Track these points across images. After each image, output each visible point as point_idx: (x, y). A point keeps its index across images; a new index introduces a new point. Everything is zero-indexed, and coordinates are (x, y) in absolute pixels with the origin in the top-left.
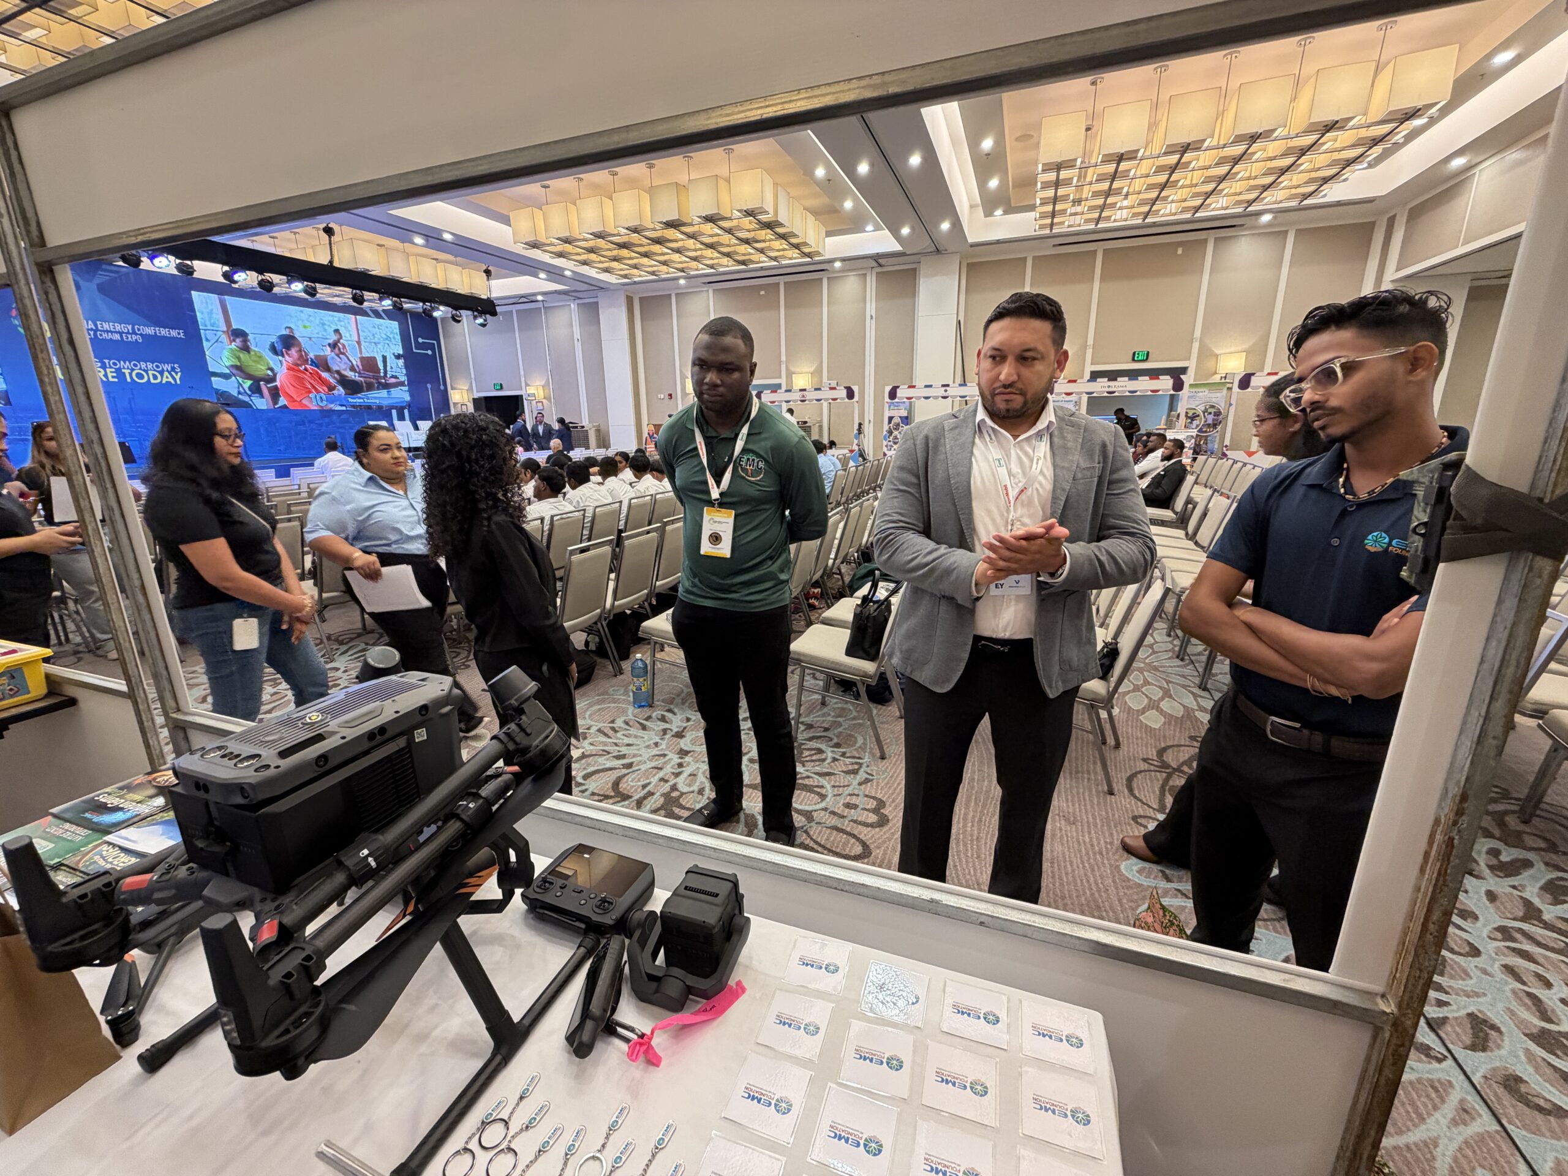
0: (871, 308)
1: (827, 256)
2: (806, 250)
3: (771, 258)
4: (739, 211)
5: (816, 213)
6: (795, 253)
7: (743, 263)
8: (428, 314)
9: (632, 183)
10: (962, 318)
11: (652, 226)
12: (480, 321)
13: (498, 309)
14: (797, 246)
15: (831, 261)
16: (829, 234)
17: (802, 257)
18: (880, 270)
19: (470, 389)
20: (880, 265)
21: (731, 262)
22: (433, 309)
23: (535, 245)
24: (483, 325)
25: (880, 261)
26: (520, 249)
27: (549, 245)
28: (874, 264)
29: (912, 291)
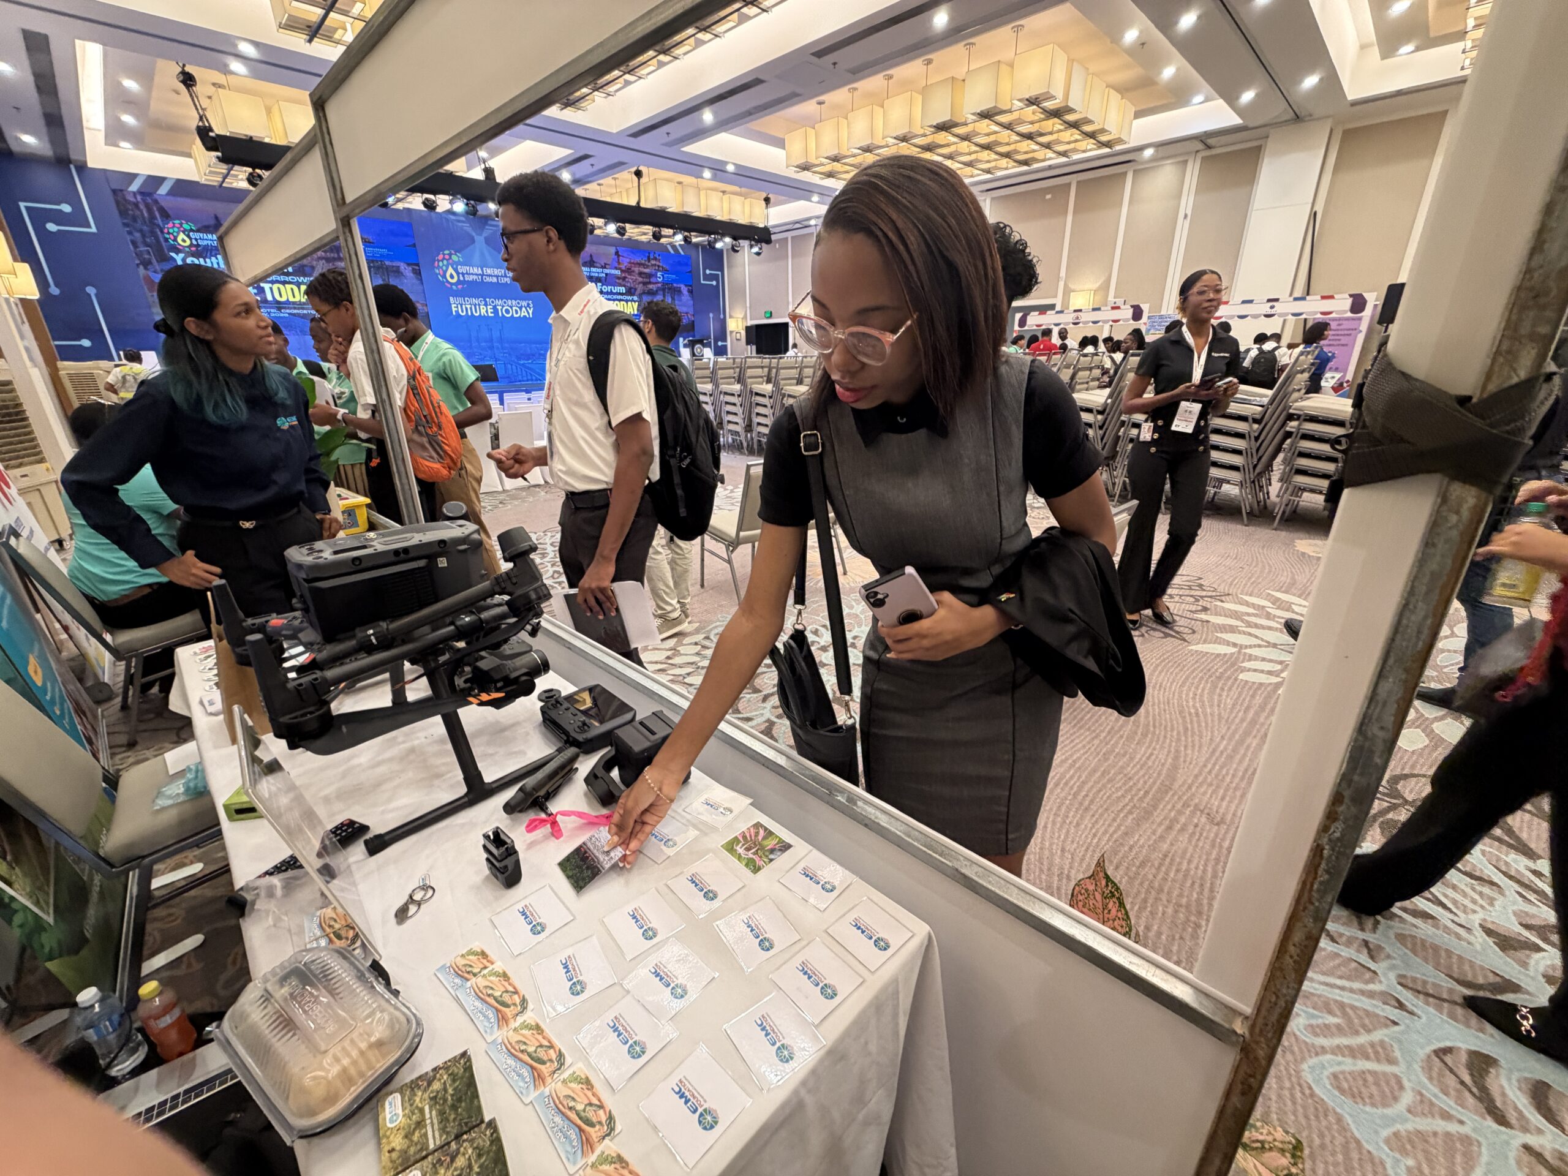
0: (1187, 203)
1: (1133, 143)
2: (1104, 138)
3: (1060, 154)
4: (1020, 100)
5: (1123, 90)
6: (1090, 144)
7: (1026, 163)
8: (711, 245)
9: (907, 85)
10: (1319, 208)
11: (921, 132)
12: (756, 249)
13: (773, 237)
14: (1092, 135)
15: (1141, 149)
16: (1138, 115)
17: (1099, 148)
18: (1208, 153)
19: (745, 318)
20: (1209, 147)
21: (1012, 164)
22: (716, 241)
23: (805, 168)
24: (758, 254)
25: (1211, 141)
26: (792, 173)
27: (817, 165)
28: (1200, 146)
29: (1250, 177)
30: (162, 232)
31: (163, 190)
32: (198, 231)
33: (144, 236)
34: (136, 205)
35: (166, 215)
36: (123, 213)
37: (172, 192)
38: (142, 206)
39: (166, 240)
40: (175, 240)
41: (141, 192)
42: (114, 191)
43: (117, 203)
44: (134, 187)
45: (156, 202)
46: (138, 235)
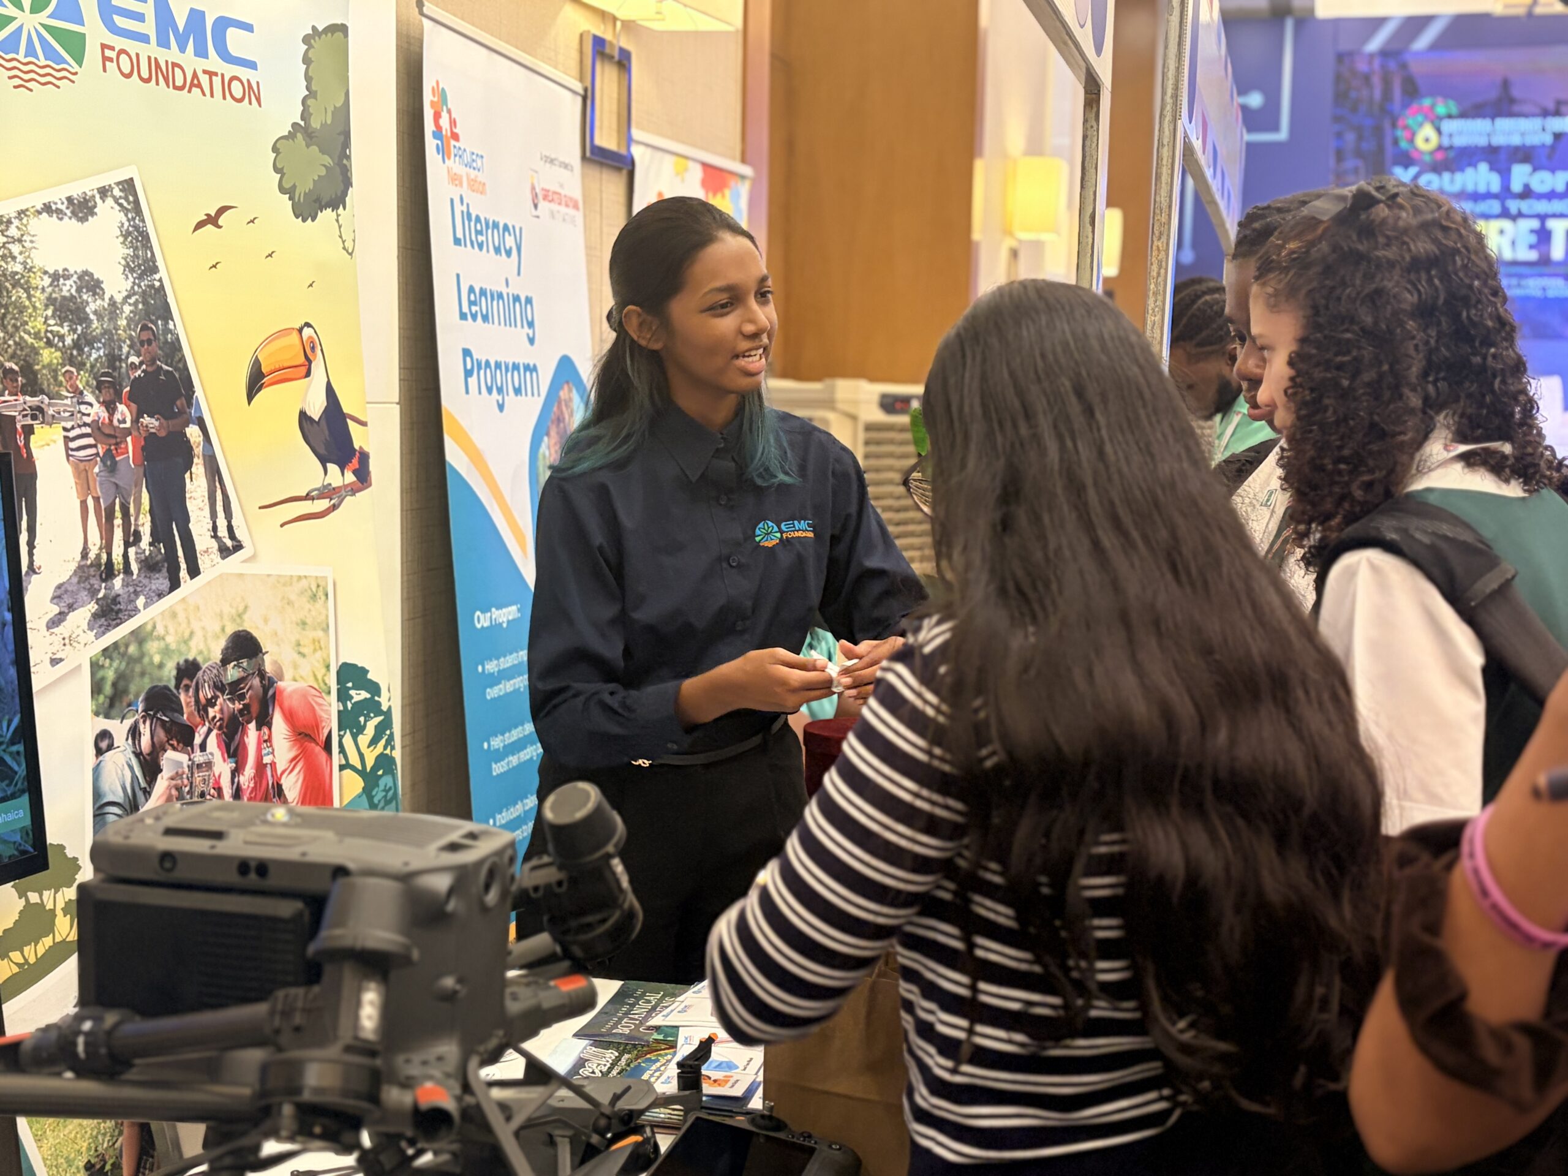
30: (1394, 126)
31: (1423, 42)
32: (1463, 115)
33: (1360, 138)
34: (1367, 78)
35: (1412, 91)
36: (1341, 96)
37: (1438, 46)
38: (1376, 80)
39: (1396, 142)
40: (1411, 140)
41: (1385, 53)
42: (1341, 57)
43: (1338, 78)
44: (1375, 44)
45: (1404, 66)
46: (1350, 137)
